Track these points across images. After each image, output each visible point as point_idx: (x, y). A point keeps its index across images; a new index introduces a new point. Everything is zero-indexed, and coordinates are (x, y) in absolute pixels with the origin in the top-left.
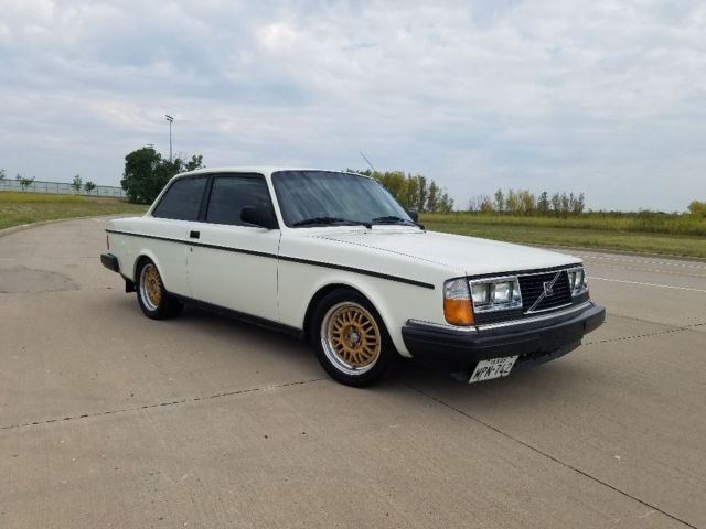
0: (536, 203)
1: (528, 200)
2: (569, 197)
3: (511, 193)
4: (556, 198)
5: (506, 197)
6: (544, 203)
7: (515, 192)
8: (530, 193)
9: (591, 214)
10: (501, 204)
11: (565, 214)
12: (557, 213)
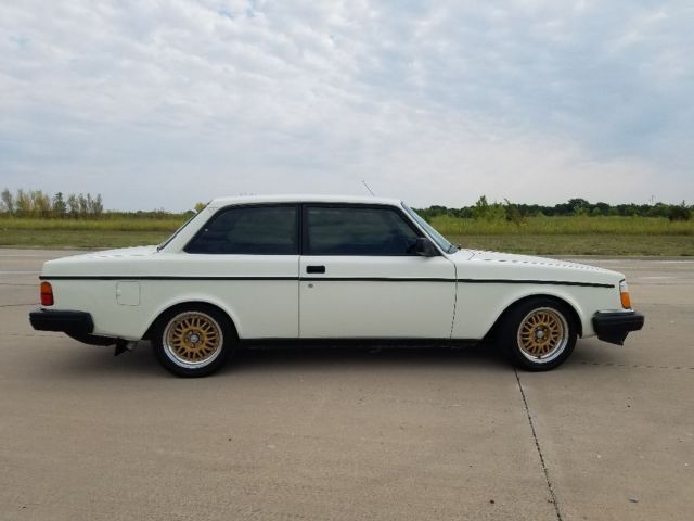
0: (52, 205)
1: (41, 201)
2: (85, 198)
3: (20, 192)
4: (72, 199)
5: (15, 197)
6: (60, 204)
7: (26, 192)
8: (44, 194)
9: (109, 216)
10: (10, 205)
11: (84, 216)
12: (75, 215)
